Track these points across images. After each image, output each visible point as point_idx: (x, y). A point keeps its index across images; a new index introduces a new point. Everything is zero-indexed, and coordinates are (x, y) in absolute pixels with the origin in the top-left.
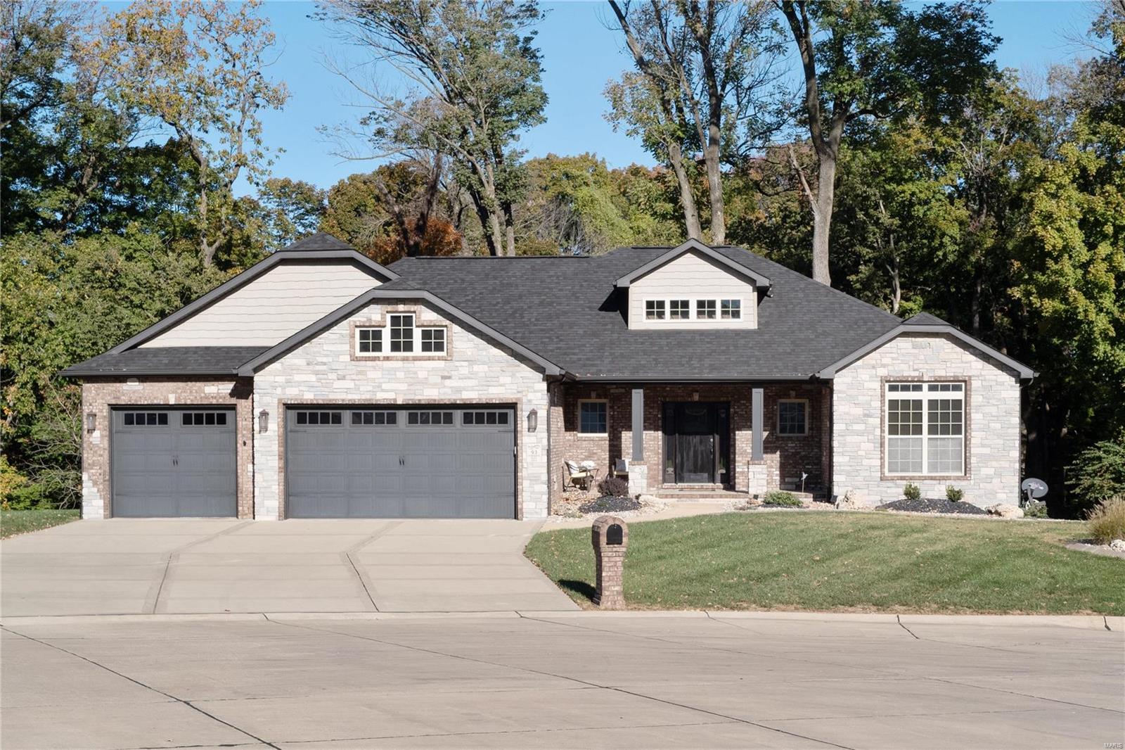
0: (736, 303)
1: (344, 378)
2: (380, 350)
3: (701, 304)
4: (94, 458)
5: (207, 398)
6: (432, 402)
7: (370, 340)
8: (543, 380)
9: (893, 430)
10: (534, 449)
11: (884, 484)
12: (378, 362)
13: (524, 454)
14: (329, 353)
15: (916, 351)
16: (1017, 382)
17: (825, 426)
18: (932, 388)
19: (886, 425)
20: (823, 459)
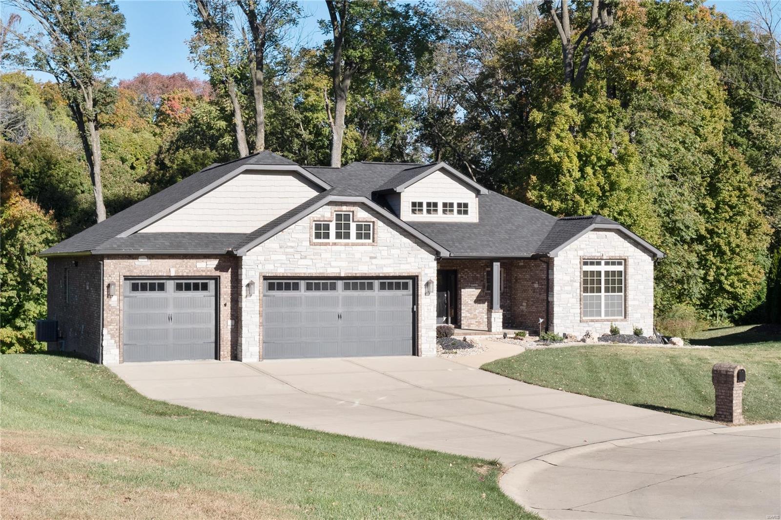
0: (466, 205)
1: (305, 258)
2: (328, 238)
3: (445, 205)
4: (113, 317)
5: (198, 271)
6: (364, 275)
7: (321, 231)
8: (435, 260)
9: (585, 290)
10: (429, 308)
11: (582, 324)
12: (328, 247)
13: (423, 311)
14: (295, 239)
15: (599, 240)
16: (652, 260)
17: (524, 286)
18: (607, 264)
19: (582, 287)
20: (519, 308)
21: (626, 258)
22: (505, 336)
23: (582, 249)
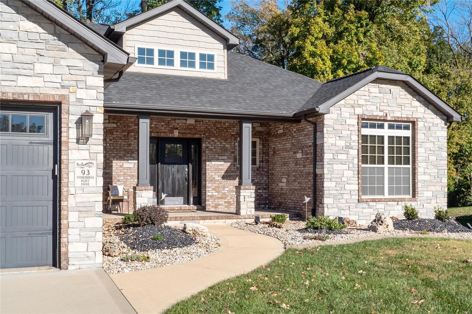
0: (211, 58)
3: (183, 55)
9: (365, 160)
11: (360, 205)
13: (71, 175)
15: (381, 95)
16: (446, 124)
17: (284, 158)
18: (391, 127)
19: (360, 156)
20: (278, 185)
21: (415, 120)
22: (257, 220)
23: (360, 106)
